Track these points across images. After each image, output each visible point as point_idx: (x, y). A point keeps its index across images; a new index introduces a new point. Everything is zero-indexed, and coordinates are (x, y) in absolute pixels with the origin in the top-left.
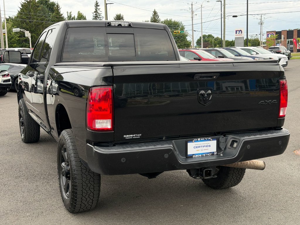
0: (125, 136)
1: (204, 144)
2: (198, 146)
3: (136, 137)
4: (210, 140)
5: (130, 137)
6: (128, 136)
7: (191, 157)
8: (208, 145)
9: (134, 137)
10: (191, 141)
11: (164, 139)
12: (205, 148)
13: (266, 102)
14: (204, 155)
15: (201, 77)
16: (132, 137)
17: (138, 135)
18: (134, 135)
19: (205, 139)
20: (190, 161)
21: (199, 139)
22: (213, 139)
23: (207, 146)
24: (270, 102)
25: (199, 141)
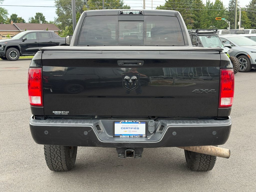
0: (54, 112)
1: (132, 126)
2: (126, 127)
3: (64, 114)
4: (138, 123)
5: (59, 113)
6: (56, 112)
7: (118, 136)
8: (137, 127)
9: (63, 113)
10: (119, 122)
11: (96, 117)
12: (133, 130)
13: (202, 91)
14: (132, 136)
15: (125, 63)
16: (60, 113)
17: (66, 112)
18: (63, 112)
19: (133, 122)
20: (117, 140)
21: (126, 121)
22: (142, 122)
23: (135, 128)
24: (206, 91)
25: (126, 123)
